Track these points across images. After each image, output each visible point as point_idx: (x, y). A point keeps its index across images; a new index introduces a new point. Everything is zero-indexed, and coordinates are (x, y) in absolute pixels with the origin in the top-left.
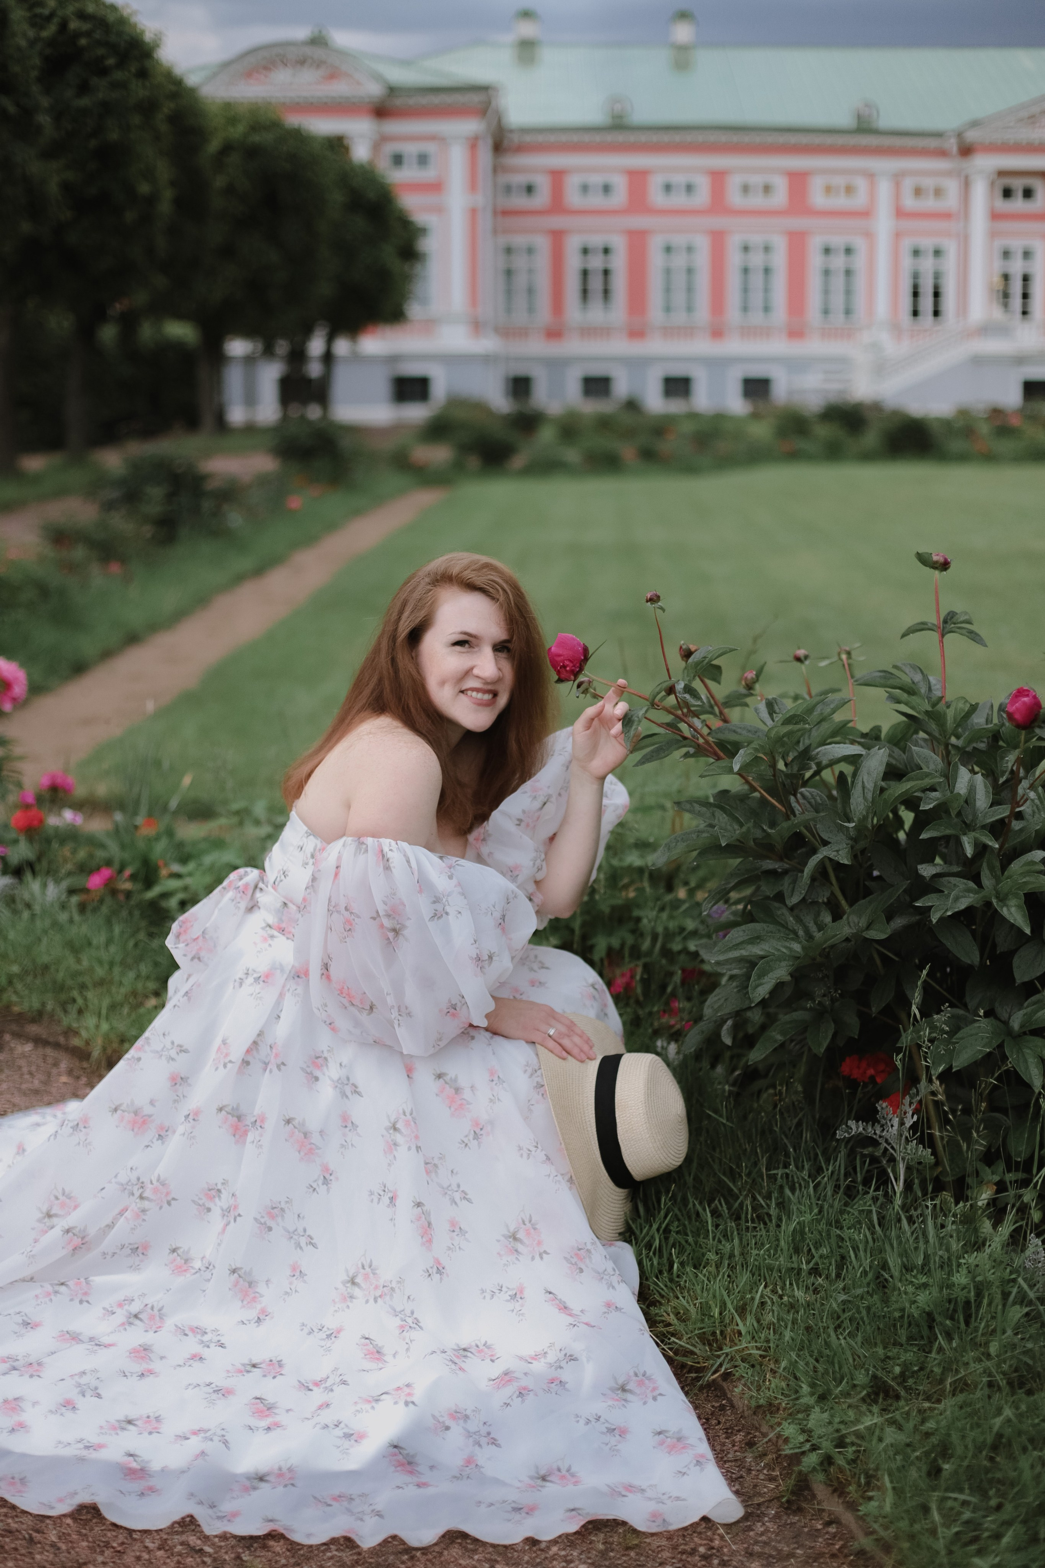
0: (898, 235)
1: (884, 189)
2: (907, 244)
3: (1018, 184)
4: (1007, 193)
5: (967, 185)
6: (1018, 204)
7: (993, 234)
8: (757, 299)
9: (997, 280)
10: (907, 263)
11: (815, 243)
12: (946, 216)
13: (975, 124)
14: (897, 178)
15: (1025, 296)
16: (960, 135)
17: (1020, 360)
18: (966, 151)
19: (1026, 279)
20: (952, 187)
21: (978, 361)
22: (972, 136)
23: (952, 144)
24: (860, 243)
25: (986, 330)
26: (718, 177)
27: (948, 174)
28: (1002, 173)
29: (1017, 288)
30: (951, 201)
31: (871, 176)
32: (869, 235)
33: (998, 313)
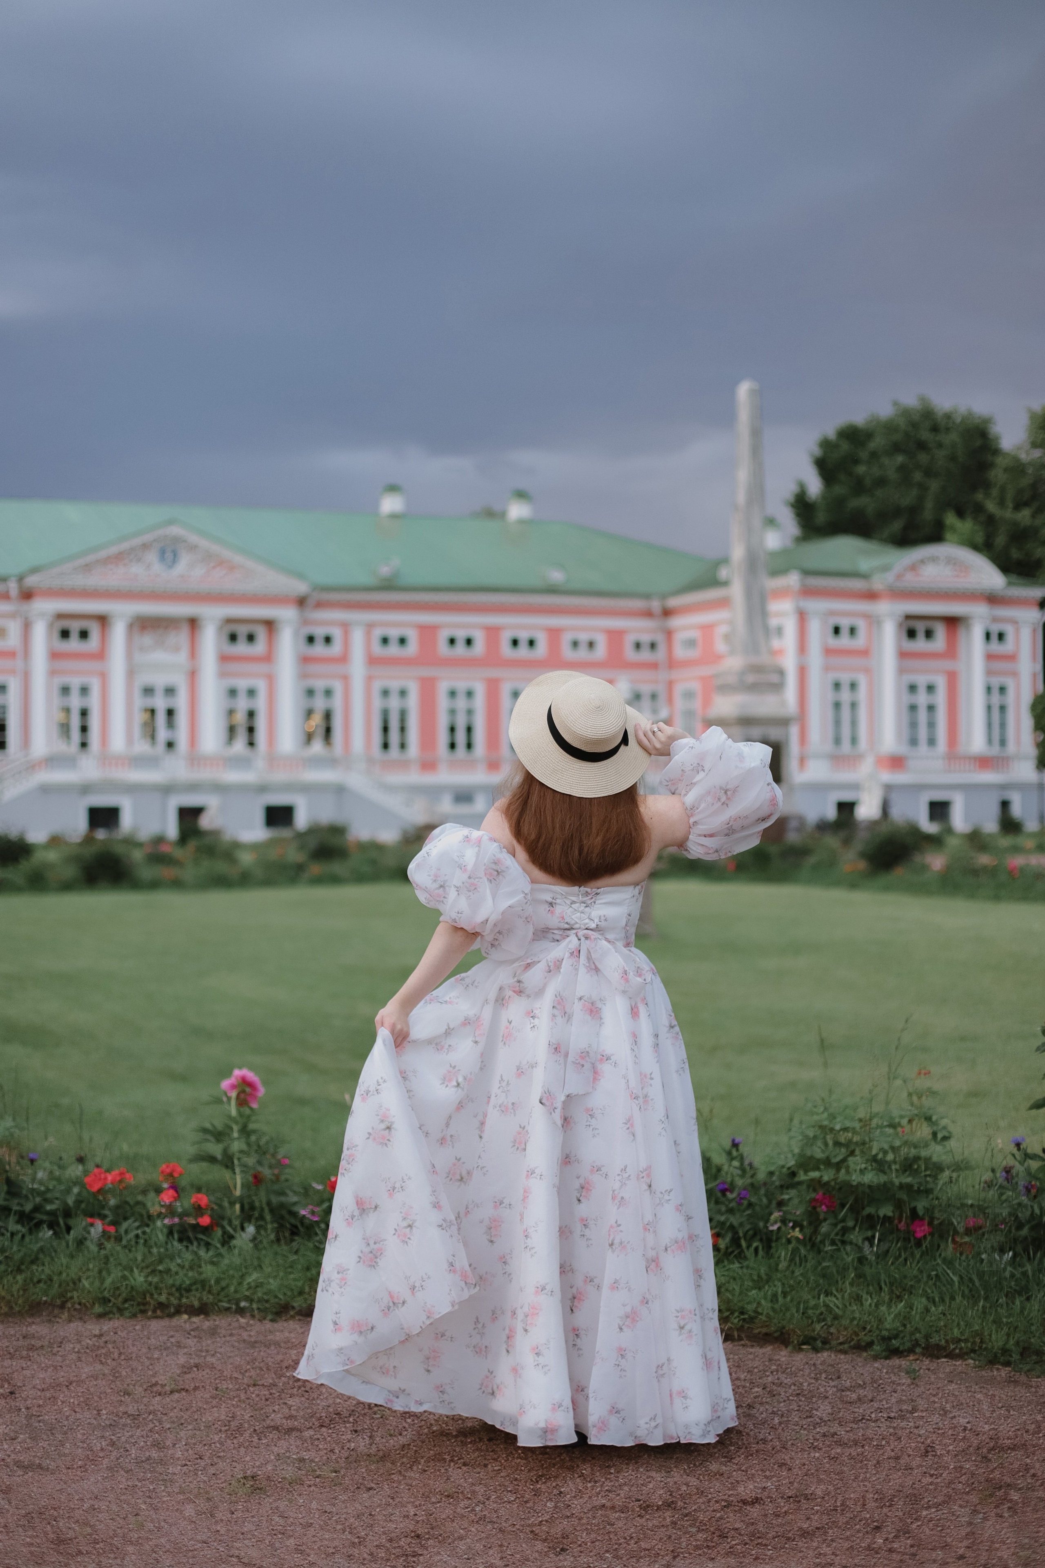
3: (75, 626)
4: (65, 634)
5: (27, 627)
6: (74, 644)
7: (52, 673)
12: (12, 654)
13: (35, 570)
15: (84, 729)
16: (21, 579)
17: (86, 789)
18: (27, 595)
19: (84, 713)
20: (14, 628)
21: (46, 790)
22: (31, 581)
23: (13, 587)
25: (51, 761)
27: (12, 616)
28: (60, 616)
29: (75, 722)
30: (13, 639)
33: (61, 747)
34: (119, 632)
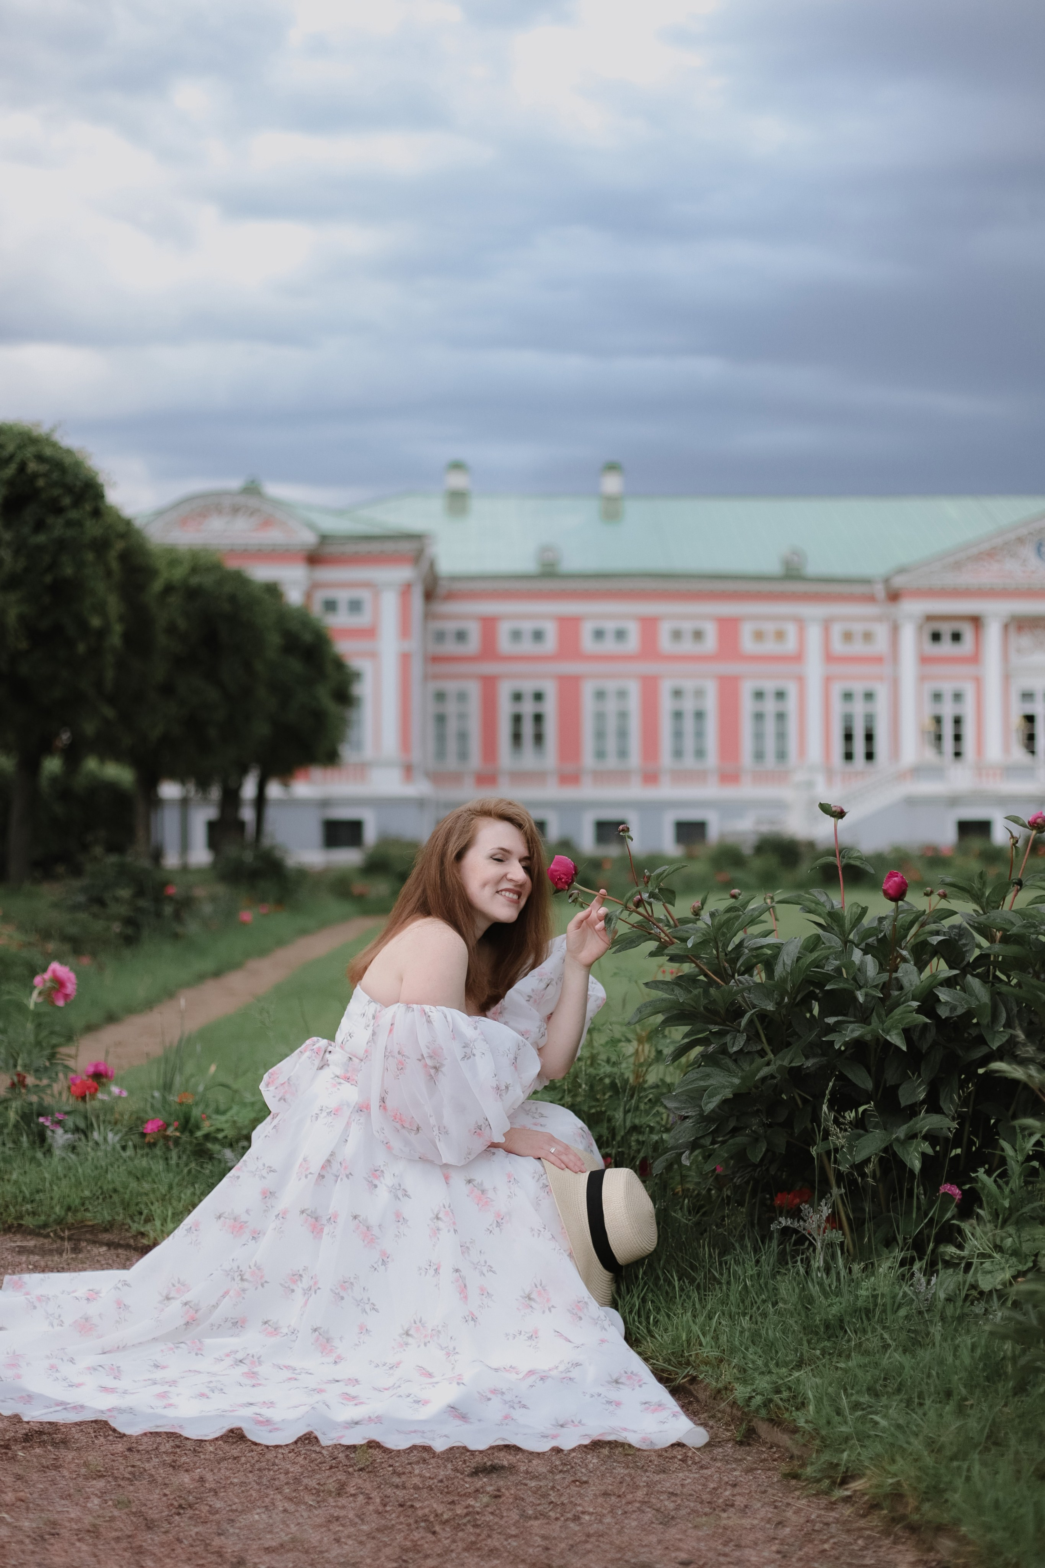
0: (828, 680)
1: (814, 634)
2: (837, 689)
3: (946, 629)
4: (936, 637)
5: (895, 630)
6: (946, 647)
7: (922, 678)
8: (689, 743)
9: (929, 724)
10: (838, 707)
11: (747, 688)
12: (878, 660)
13: (902, 570)
14: (827, 624)
15: (958, 738)
16: (887, 581)
17: (954, 801)
18: (894, 596)
19: (958, 721)
20: (881, 632)
21: (911, 802)
22: (898, 582)
23: (879, 590)
24: (792, 689)
25: (918, 771)
26: (649, 624)
27: (879, 619)
28: (930, 618)
29: (948, 731)
30: (881, 644)
31: (800, 622)
32: (801, 679)
33: (929, 754)
34: (993, 633)
